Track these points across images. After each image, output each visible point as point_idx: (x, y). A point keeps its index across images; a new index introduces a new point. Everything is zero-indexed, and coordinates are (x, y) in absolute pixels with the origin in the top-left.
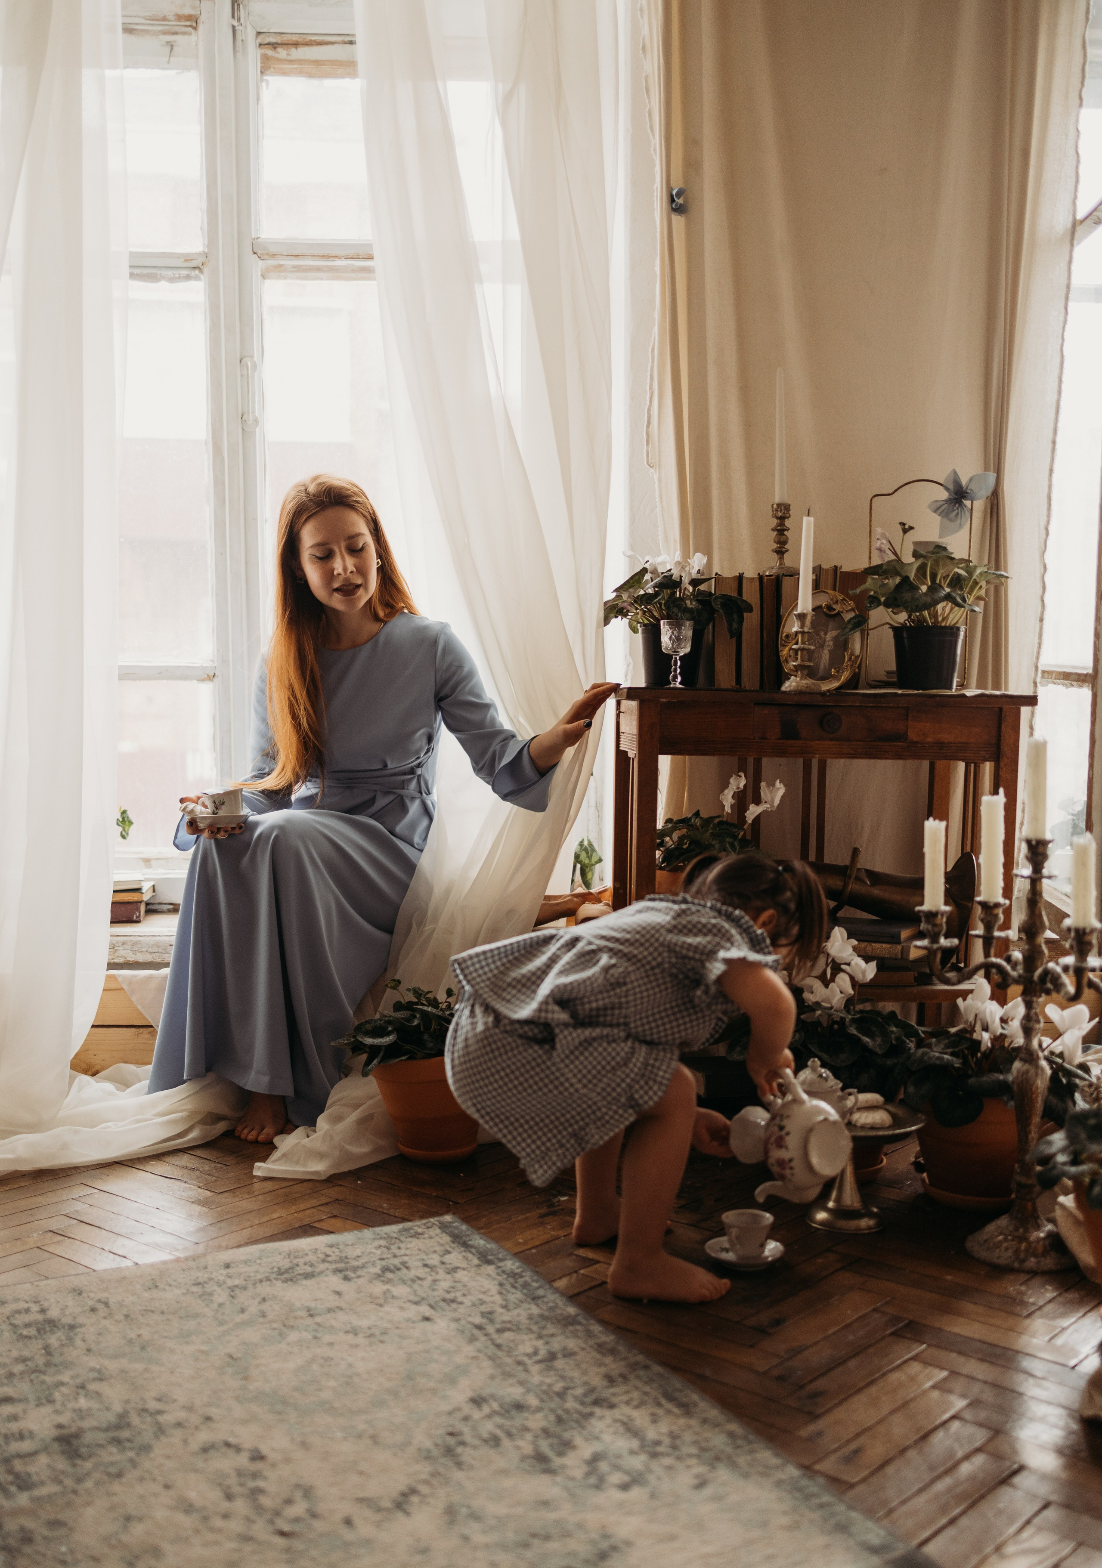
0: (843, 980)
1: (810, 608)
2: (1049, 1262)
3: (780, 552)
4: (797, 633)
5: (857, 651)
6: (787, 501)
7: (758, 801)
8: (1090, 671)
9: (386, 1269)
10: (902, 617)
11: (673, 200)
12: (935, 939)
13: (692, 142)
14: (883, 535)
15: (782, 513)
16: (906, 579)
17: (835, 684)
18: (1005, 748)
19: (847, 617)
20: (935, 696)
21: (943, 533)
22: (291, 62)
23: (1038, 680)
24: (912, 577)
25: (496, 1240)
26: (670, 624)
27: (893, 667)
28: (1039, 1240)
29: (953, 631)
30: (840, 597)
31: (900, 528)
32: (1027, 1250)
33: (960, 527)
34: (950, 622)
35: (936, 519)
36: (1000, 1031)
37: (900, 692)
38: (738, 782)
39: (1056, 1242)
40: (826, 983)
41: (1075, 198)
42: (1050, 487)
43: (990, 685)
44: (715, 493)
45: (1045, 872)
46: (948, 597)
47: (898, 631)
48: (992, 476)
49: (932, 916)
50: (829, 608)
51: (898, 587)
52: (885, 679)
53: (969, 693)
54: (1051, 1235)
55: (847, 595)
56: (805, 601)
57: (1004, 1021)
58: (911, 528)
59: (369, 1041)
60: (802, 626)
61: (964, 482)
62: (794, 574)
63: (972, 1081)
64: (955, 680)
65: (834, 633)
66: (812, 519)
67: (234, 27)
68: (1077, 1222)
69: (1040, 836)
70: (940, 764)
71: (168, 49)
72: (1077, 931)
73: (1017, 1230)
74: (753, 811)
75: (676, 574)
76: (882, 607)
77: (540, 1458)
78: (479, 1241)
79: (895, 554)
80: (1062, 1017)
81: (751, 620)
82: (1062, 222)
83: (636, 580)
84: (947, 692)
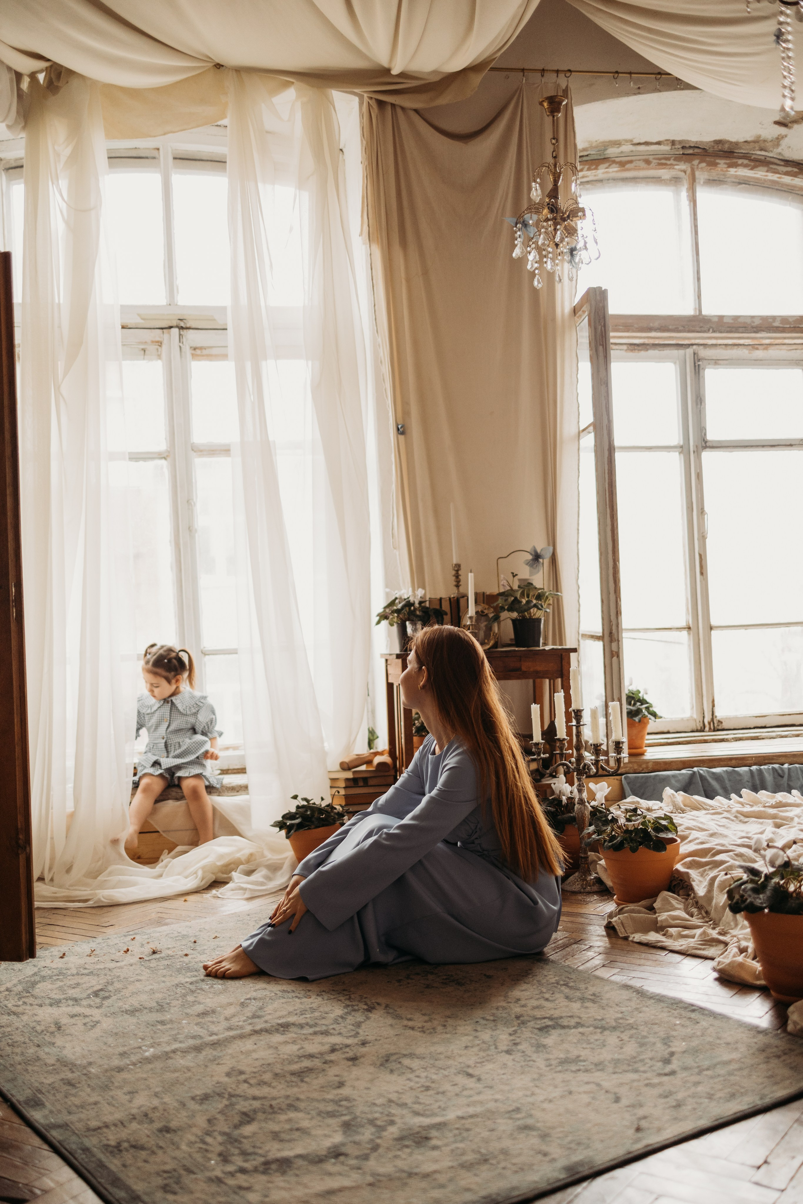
1: (474, 613)
2: (595, 888)
3: (458, 586)
4: (470, 625)
5: (496, 631)
6: (459, 562)
8: (601, 634)
10: (515, 615)
11: (398, 429)
12: (539, 755)
13: (405, 403)
14: (504, 578)
15: (457, 568)
16: (516, 598)
18: (565, 672)
19: (491, 615)
20: (532, 650)
21: (531, 574)
22: (203, 356)
23: (580, 639)
24: (518, 597)
26: (411, 623)
27: (513, 636)
28: (591, 879)
29: (539, 620)
30: (487, 607)
31: (511, 575)
32: (586, 884)
33: (539, 571)
34: (537, 616)
35: (527, 568)
36: (570, 796)
37: (517, 649)
39: (599, 881)
41: (579, 422)
42: (578, 550)
43: (558, 643)
44: (425, 560)
45: (581, 723)
46: (535, 606)
47: (514, 621)
48: (551, 548)
49: (537, 744)
50: (482, 612)
51: (513, 601)
52: (510, 642)
53: (547, 648)
54: (595, 878)
55: (490, 606)
56: (472, 611)
57: (571, 792)
58: (516, 575)
59: (289, 823)
60: (472, 622)
61: (539, 551)
62: (465, 596)
63: (559, 817)
64: (541, 641)
65: (485, 623)
66: (472, 574)
67: (180, 347)
68: (606, 870)
69: (579, 708)
70: (538, 680)
71: (143, 352)
72: (594, 745)
73: (582, 876)
75: (412, 599)
76: (506, 612)
79: (510, 587)
80: (596, 788)
81: (447, 619)
82: (574, 431)
83: (392, 603)
84: (538, 649)
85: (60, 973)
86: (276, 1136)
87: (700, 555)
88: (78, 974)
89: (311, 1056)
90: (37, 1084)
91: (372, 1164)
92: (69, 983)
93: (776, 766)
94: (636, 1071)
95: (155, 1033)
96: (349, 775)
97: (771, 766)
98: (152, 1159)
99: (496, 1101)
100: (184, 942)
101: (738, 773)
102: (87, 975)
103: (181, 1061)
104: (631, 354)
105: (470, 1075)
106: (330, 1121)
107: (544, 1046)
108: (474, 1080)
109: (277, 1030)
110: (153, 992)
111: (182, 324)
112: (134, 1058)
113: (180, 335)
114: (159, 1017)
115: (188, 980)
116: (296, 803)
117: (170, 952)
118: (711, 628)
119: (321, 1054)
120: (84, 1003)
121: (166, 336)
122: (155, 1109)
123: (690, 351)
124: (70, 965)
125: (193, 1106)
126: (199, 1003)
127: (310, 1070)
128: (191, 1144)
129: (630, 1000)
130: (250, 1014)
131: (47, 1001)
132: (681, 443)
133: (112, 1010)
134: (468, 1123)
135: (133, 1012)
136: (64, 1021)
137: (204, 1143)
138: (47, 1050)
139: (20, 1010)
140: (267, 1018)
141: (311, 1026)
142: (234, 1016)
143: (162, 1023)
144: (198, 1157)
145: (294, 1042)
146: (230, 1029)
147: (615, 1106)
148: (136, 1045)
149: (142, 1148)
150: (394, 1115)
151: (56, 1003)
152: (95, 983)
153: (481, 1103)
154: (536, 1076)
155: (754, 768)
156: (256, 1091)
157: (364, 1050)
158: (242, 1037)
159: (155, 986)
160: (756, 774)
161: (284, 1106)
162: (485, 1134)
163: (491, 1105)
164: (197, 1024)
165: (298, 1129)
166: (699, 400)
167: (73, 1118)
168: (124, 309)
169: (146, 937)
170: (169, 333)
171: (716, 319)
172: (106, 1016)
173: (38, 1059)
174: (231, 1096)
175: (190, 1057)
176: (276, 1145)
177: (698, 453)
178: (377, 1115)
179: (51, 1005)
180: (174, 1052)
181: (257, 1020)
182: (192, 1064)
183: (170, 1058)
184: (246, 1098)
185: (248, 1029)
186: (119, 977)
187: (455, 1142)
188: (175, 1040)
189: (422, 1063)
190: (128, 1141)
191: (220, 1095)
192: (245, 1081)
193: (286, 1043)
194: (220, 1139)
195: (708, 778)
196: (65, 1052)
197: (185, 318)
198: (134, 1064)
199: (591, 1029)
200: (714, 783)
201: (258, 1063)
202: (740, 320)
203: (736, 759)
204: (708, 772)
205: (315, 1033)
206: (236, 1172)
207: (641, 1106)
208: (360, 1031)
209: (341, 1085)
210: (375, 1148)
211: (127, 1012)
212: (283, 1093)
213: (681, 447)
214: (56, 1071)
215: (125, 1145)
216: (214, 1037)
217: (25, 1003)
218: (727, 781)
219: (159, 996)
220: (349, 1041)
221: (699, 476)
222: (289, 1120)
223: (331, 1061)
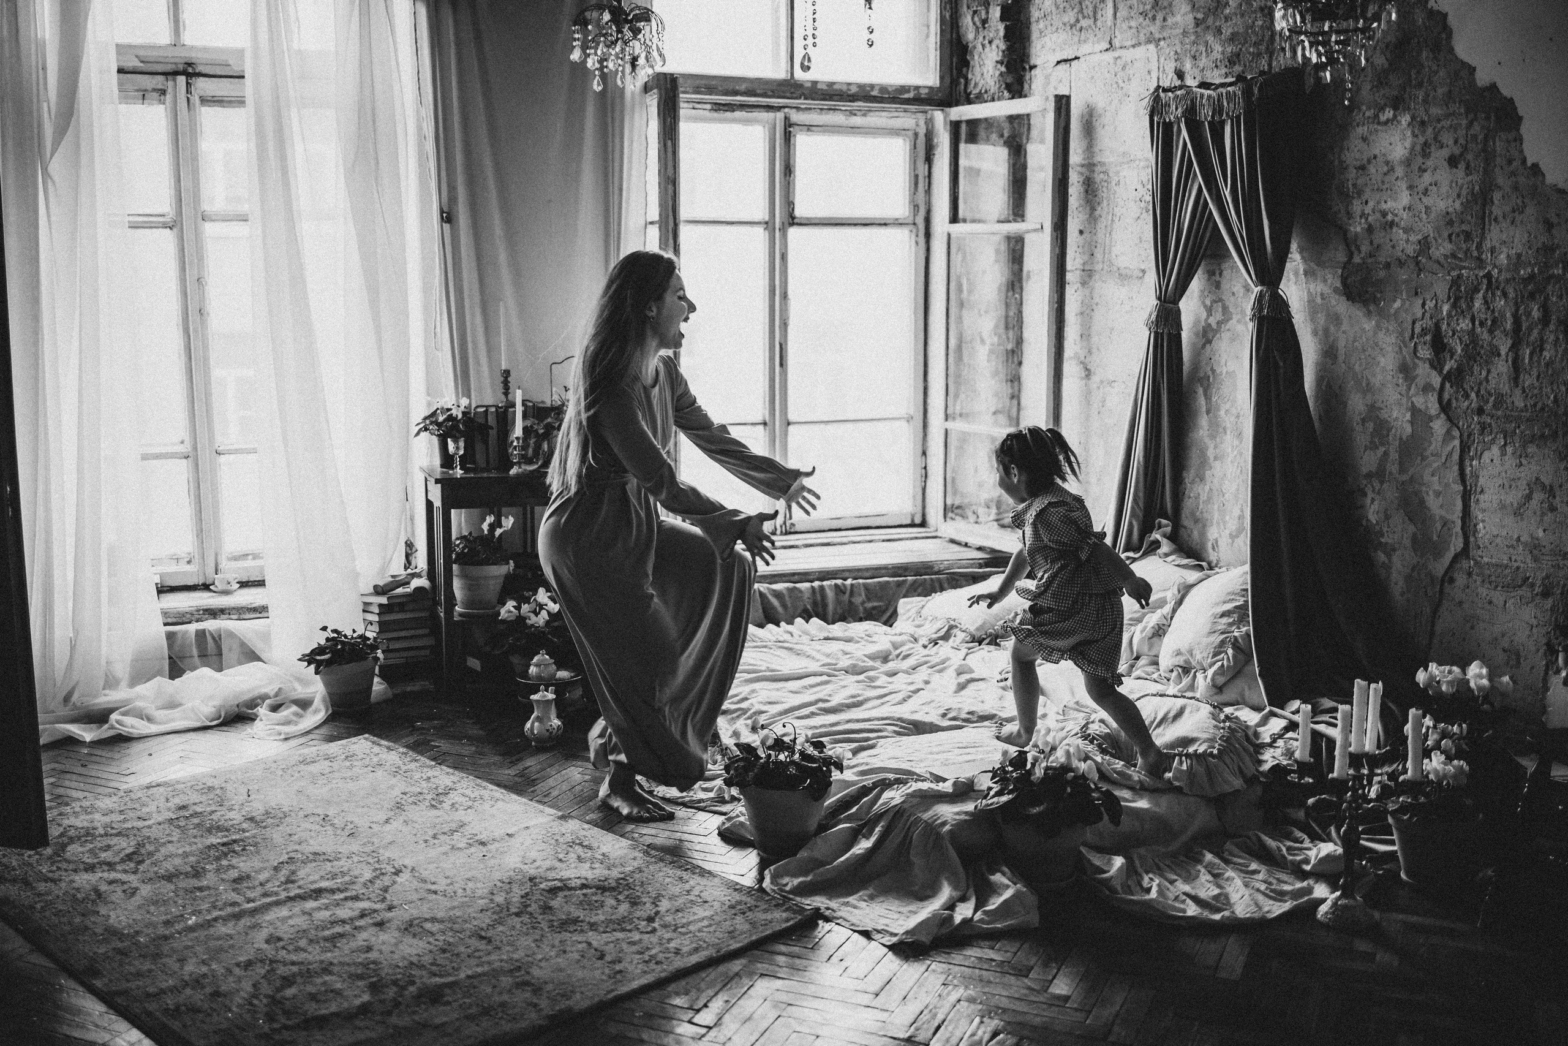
0: (544, 613)
1: (521, 431)
3: (506, 394)
4: (516, 446)
5: (546, 451)
6: (508, 368)
7: (500, 526)
9: (347, 757)
11: (443, 216)
15: (506, 375)
17: (536, 467)
19: (541, 432)
25: (394, 742)
26: (452, 439)
30: (536, 421)
38: (490, 519)
40: (537, 614)
50: (531, 429)
55: (540, 422)
56: (519, 428)
59: (318, 658)
60: (518, 441)
62: (513, 406)
65: (534, 440)
66: (520, 391)
67: (188, 98)
71: (142, 96)
74: (498, 532)
75: (455, 411)
77: (433, 806)
78: (383, 742)
81: (493, 433)
83: (434, 414)
85: (88, 834)
86: (313, 997)
87: (781, 345)
88: (106, 835)
89: (344, 922)
90: (91, 954)
91: (394, 1020)
92: (99, 845)
93: (839, 582)
94: (623, 930)
95: (194, 900)
96: (383, 600)
97: (834, 582)
98: (208, 1020)
99: (502, 961)
100: (211, 796)
101: (800, 591)
102: (117, 835)
103: (223, 929)
104: (715, 115)
105: (482, 938)
106: (360, 983)
107: (550, 908)
108: (484, 942)
109: (310, 897)
110: (186, 855)
111: (190, 70)
112: (179, 927)
113: (187, 83)
114: (195, 883)
115: (219, 841)
116: (325, 635)
117: (199, 809)
118: (789, 424)
119: (352, 919)
120: (119, 867)
121: (170, 83)
122: (205, 975)
123: (780, 116)
124: (96, 824)
125: (237, 971)
126: (234, 867)
127: (341, 935)
128: (239, 1006)
129: (635, 859)
130: (283, 879)
131: (82, 866)
132: (767, 219)
133: (149, 875)
134: (475, 982)
135: (169, 878)
136: (103, 887)
137: (251, 1004)
138: (92, 919)
139: (56, 875)
140: (301, 883)
141: (342, 891)
142: (268, 881)
143: (200, 889)
144: (248, 1017)
145: (327, 908)
146: (265, 895)
147: (599, 963)
148: (178, 913)
149: (199, 1011)
150: (414, 976)
151: (90, 868)
152: (126, 845)
153: (489, 963)
154: (538, 937)
155: (816, 584)
156: (294, 958)
157: (390, 915)
158: (277, 903)
159: (188, 849)
160: (817, 590)
161: (319, 971)
162: (489, 990)
163: (497, 965)
164: (233, 890)
165: (332, 991)
166: (788, 170)
167: (132, 985)
168: (121, 49)
169: (170, 789)
170: (175, 80)
171: (809, 85)
172: (143, 882)
173: (87, 928)
174: (272, 962)
175: (231, 924)
176: (314, 1005)
177: (783, 230)
178: (399, 976)
179: (86, 870)
180: (216, 919)
181: (290, 886)
182: (233, 932)
183: (213, 926)
184: (285, 964)
185: (283, 895)
186: (149, 837)
187: (464, 997)
188: (215, 907)
189: (442, 927)
190: (185, 1005)
191: (262, 961)
192: (283, 948)
193: (319, 909)
194: (265, 1001)
195: (770, 597)
196: (111, 921)
197: (193, 61)
198: (180, 933)
199: (594, 890)
200: (775, 602)
201: (292, 930)
202: (835, 87)
203: (799, 574)
204: (768, 589)
205: (346, 899)
206: (281, 1028)
207: (620, 962)
208: (387, 896)
209: (369, 949)
210: (397, 1004)
211: (163, 877)
212: (318, 958)
213: (766, 223)
214: (106, 941)
215: (183, 1008)
216: (251, 905)
217: (59, 869)
218: (787, 598)
219: (192, 859)
220: (378, 906)
221: (784, 257)
222: (325, 983)
223: (361, 927)
